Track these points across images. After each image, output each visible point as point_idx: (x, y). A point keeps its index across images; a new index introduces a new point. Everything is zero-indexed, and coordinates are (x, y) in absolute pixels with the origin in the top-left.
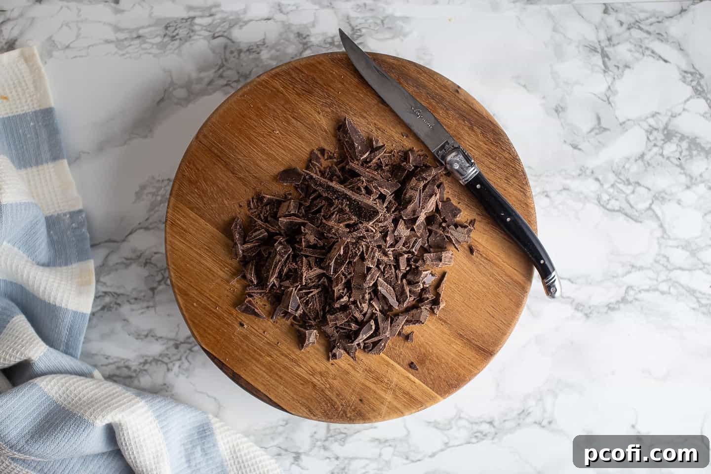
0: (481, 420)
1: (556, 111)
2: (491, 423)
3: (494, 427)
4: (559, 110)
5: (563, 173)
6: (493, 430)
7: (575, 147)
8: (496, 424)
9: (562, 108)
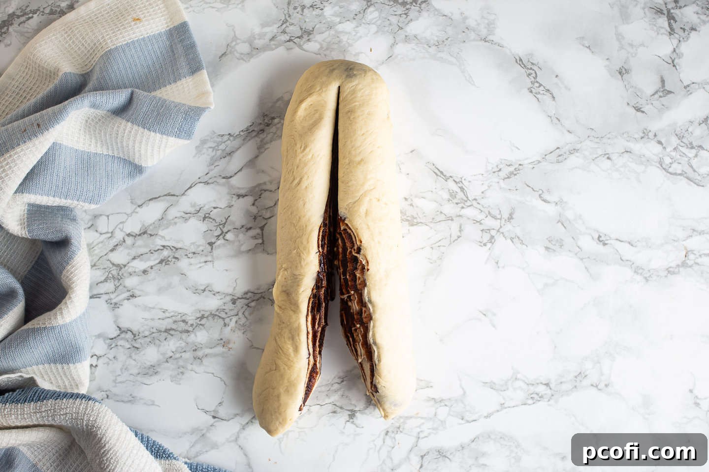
0: (538, 382)
1: (620, 73)
2: (547, 385)
3: (551, 389)
4: (623, 72)
5: (625, 135)
6: (549, 392)
7: (638, 110)
8: (552, 386)
9: (626, 70)
